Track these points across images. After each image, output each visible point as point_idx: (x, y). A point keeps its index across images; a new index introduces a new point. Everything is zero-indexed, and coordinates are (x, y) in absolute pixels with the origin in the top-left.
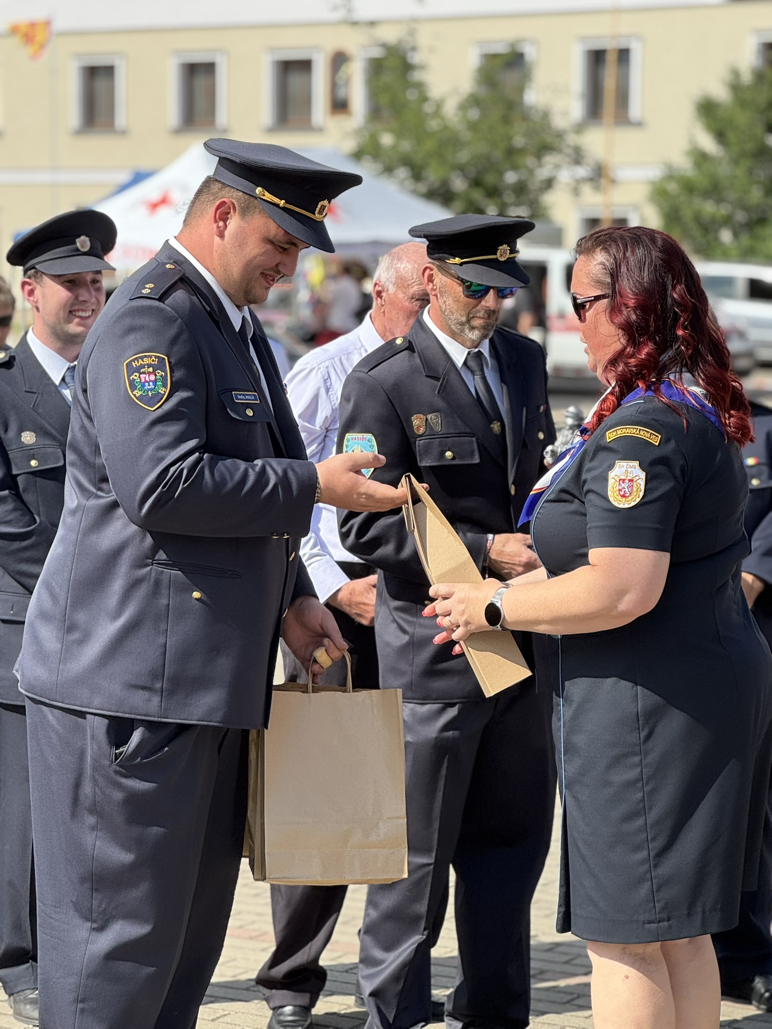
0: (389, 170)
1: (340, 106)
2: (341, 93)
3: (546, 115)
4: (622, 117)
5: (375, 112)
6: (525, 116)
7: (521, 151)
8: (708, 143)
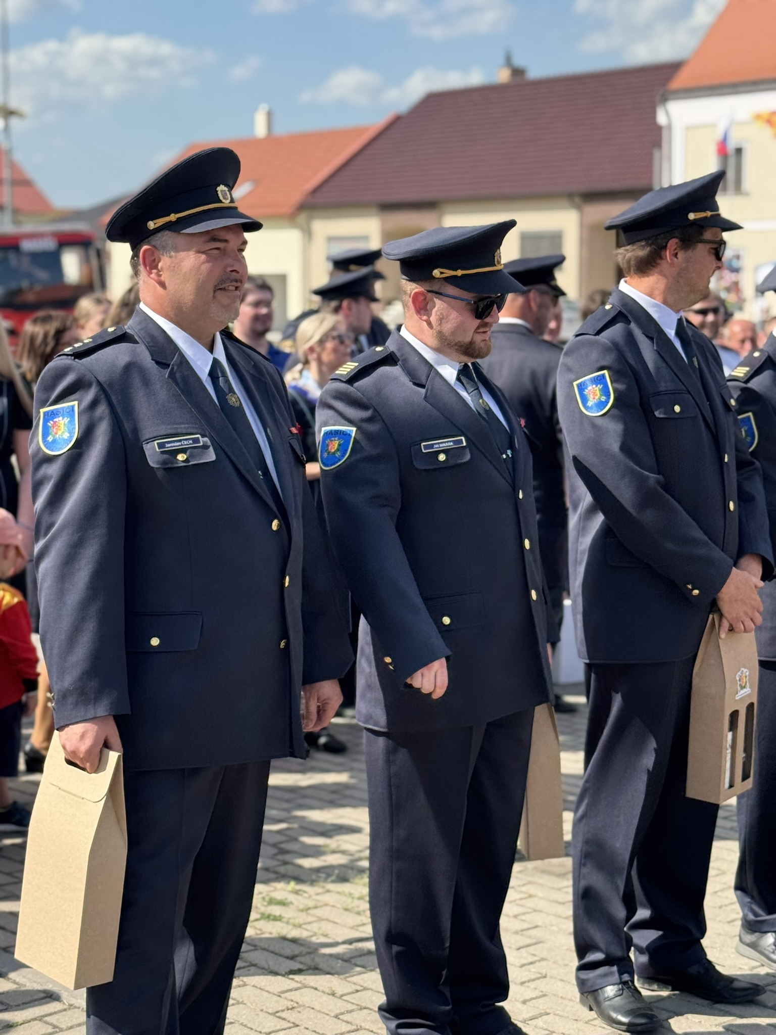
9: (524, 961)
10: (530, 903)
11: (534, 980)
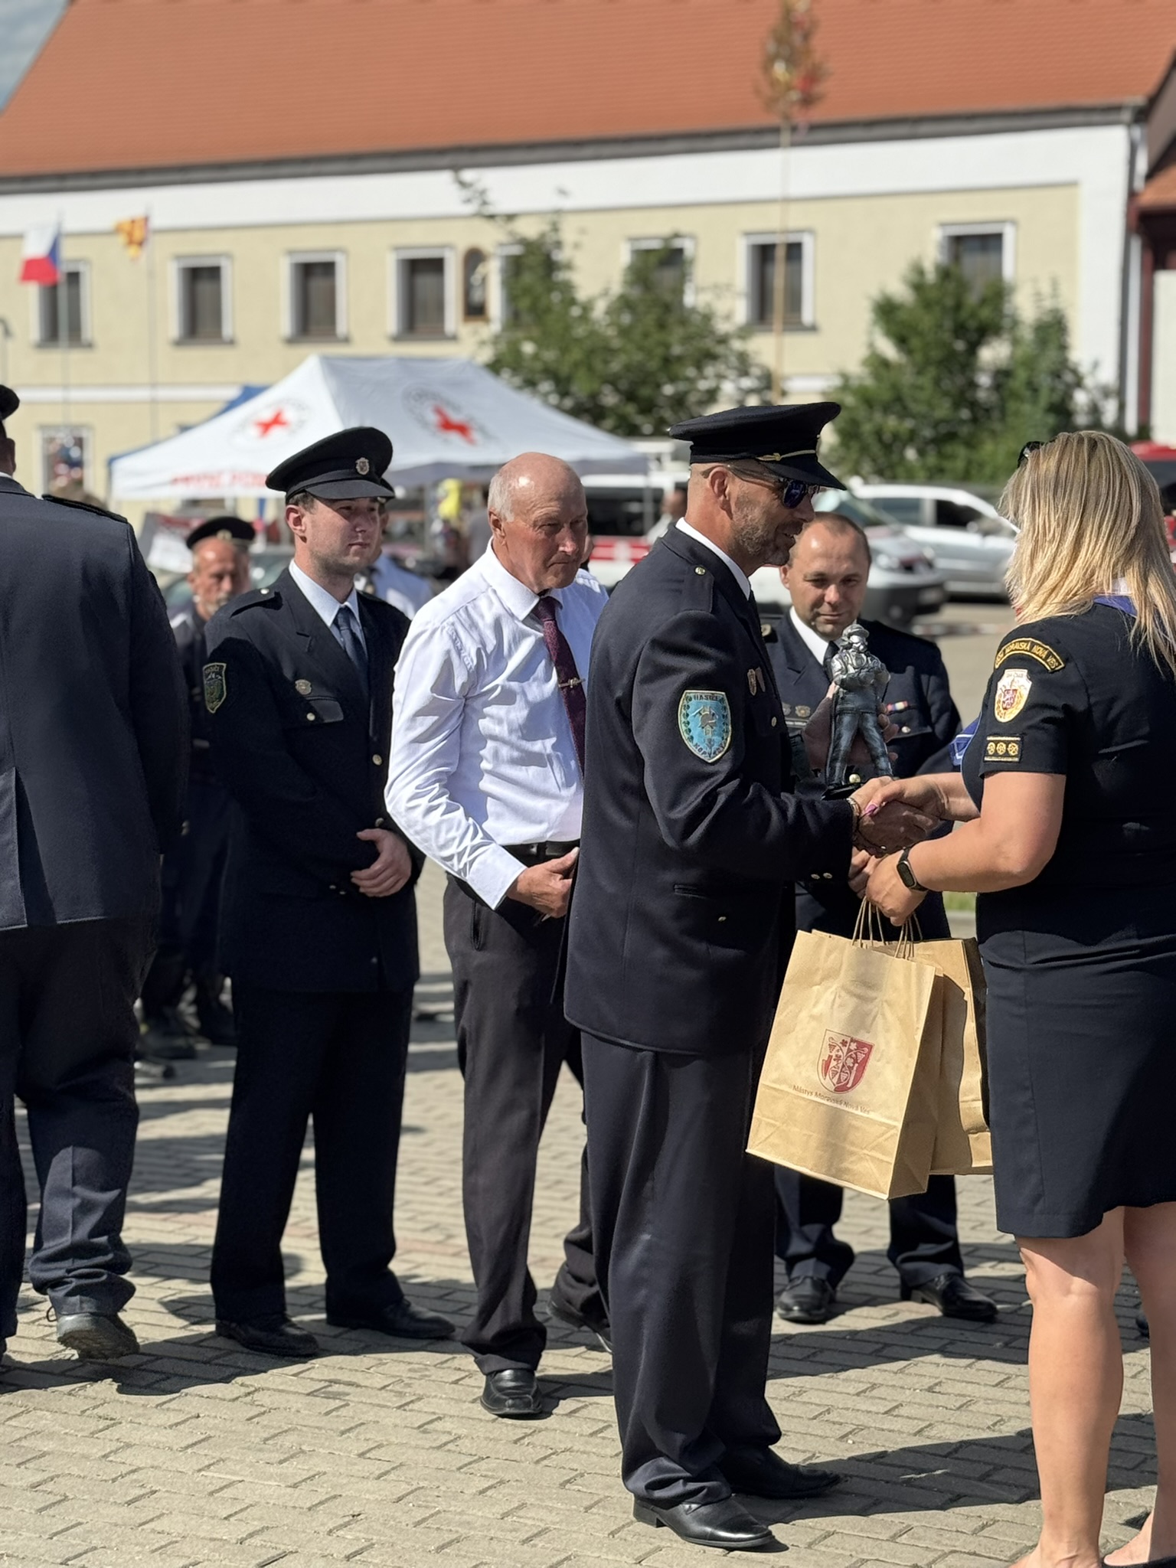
0: (530, 384)
1: (475, 311)
2: (476, 296)
3: (707, 318)
4: (794, 322)
5: (514, 318)
6: (684, 322)
7: (680, 359)
8: (888, 349)
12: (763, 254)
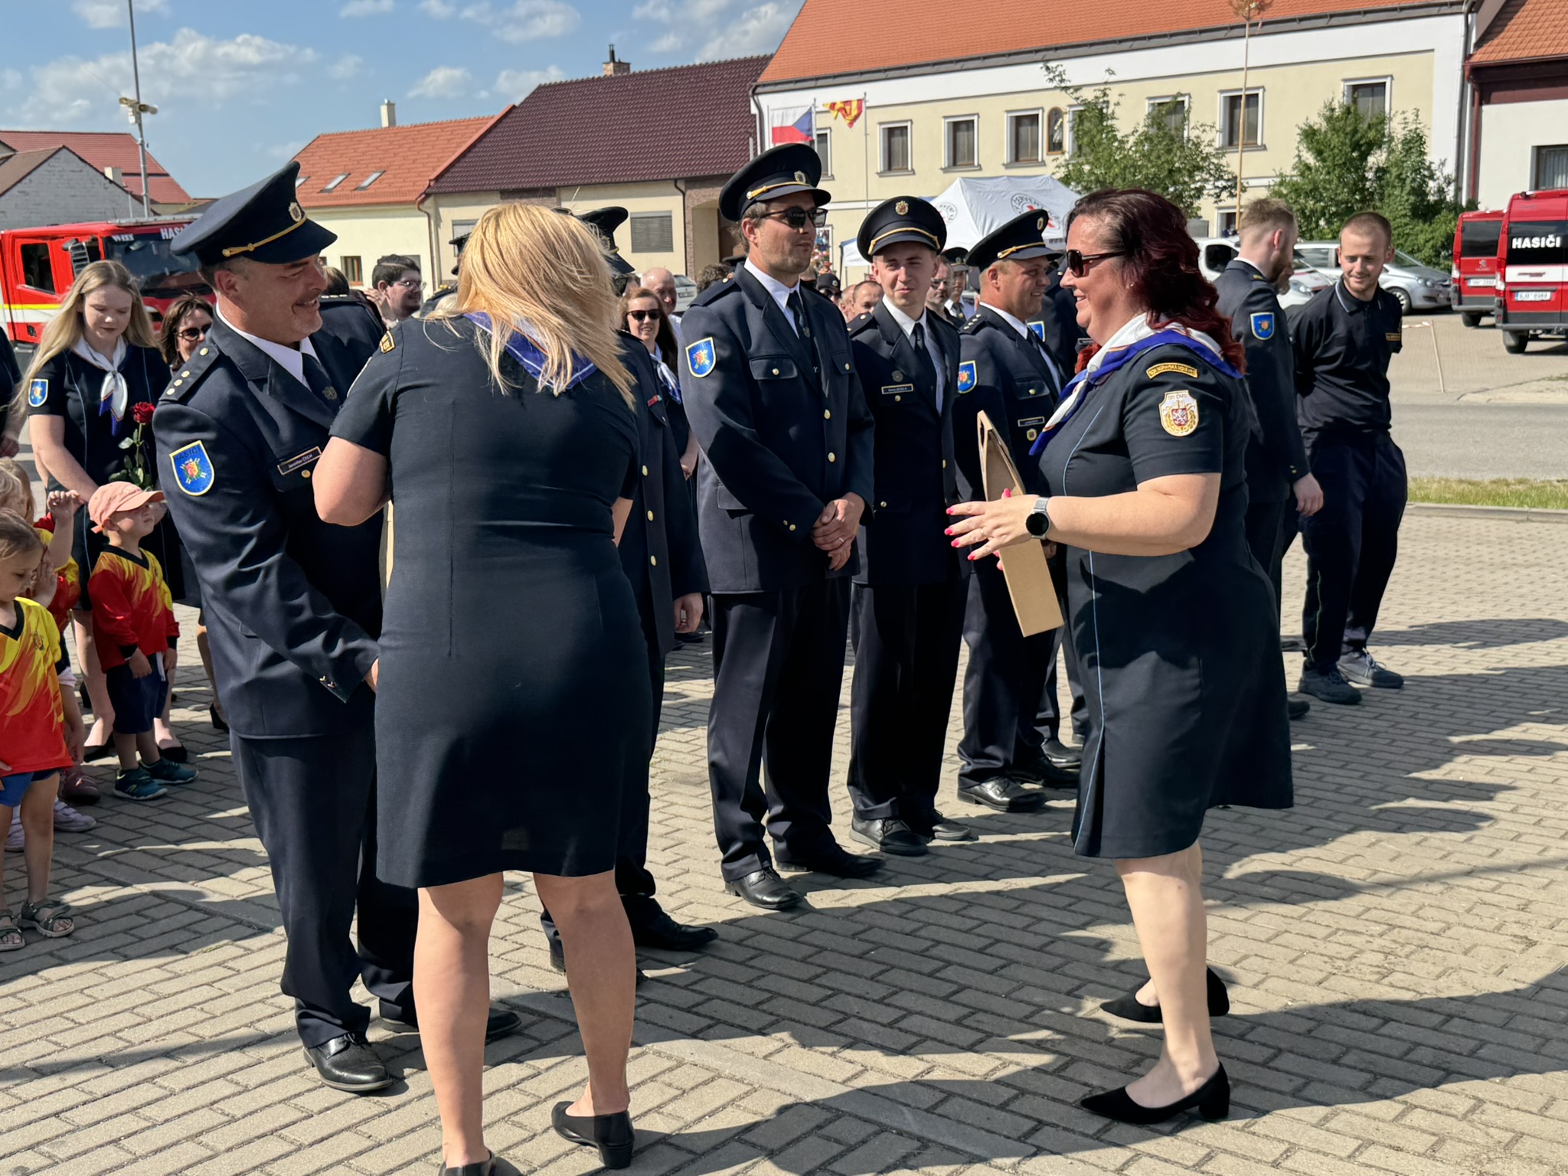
2: (1057, 138)
4: (1252, 143)
5: (1079, 150)
9: (669, 860)
10: (673, 810)
11: (678, 875)
12: (1233, 102)
